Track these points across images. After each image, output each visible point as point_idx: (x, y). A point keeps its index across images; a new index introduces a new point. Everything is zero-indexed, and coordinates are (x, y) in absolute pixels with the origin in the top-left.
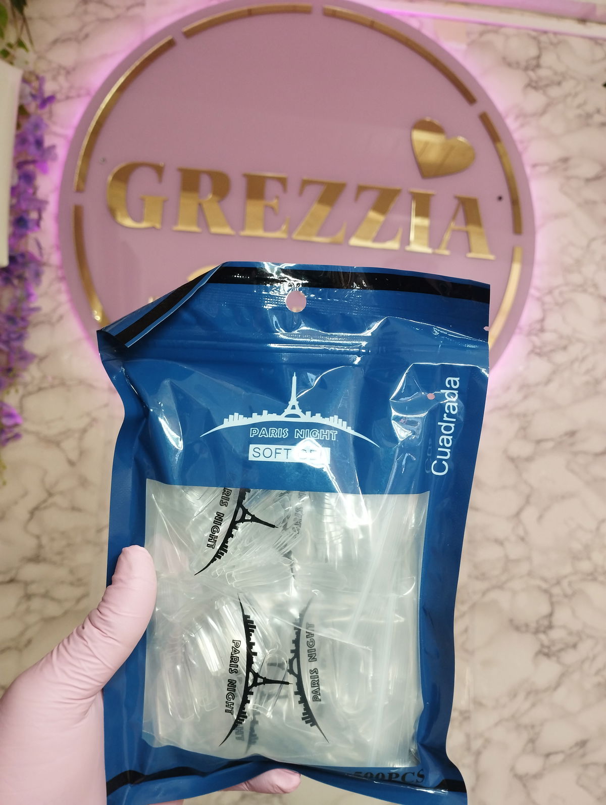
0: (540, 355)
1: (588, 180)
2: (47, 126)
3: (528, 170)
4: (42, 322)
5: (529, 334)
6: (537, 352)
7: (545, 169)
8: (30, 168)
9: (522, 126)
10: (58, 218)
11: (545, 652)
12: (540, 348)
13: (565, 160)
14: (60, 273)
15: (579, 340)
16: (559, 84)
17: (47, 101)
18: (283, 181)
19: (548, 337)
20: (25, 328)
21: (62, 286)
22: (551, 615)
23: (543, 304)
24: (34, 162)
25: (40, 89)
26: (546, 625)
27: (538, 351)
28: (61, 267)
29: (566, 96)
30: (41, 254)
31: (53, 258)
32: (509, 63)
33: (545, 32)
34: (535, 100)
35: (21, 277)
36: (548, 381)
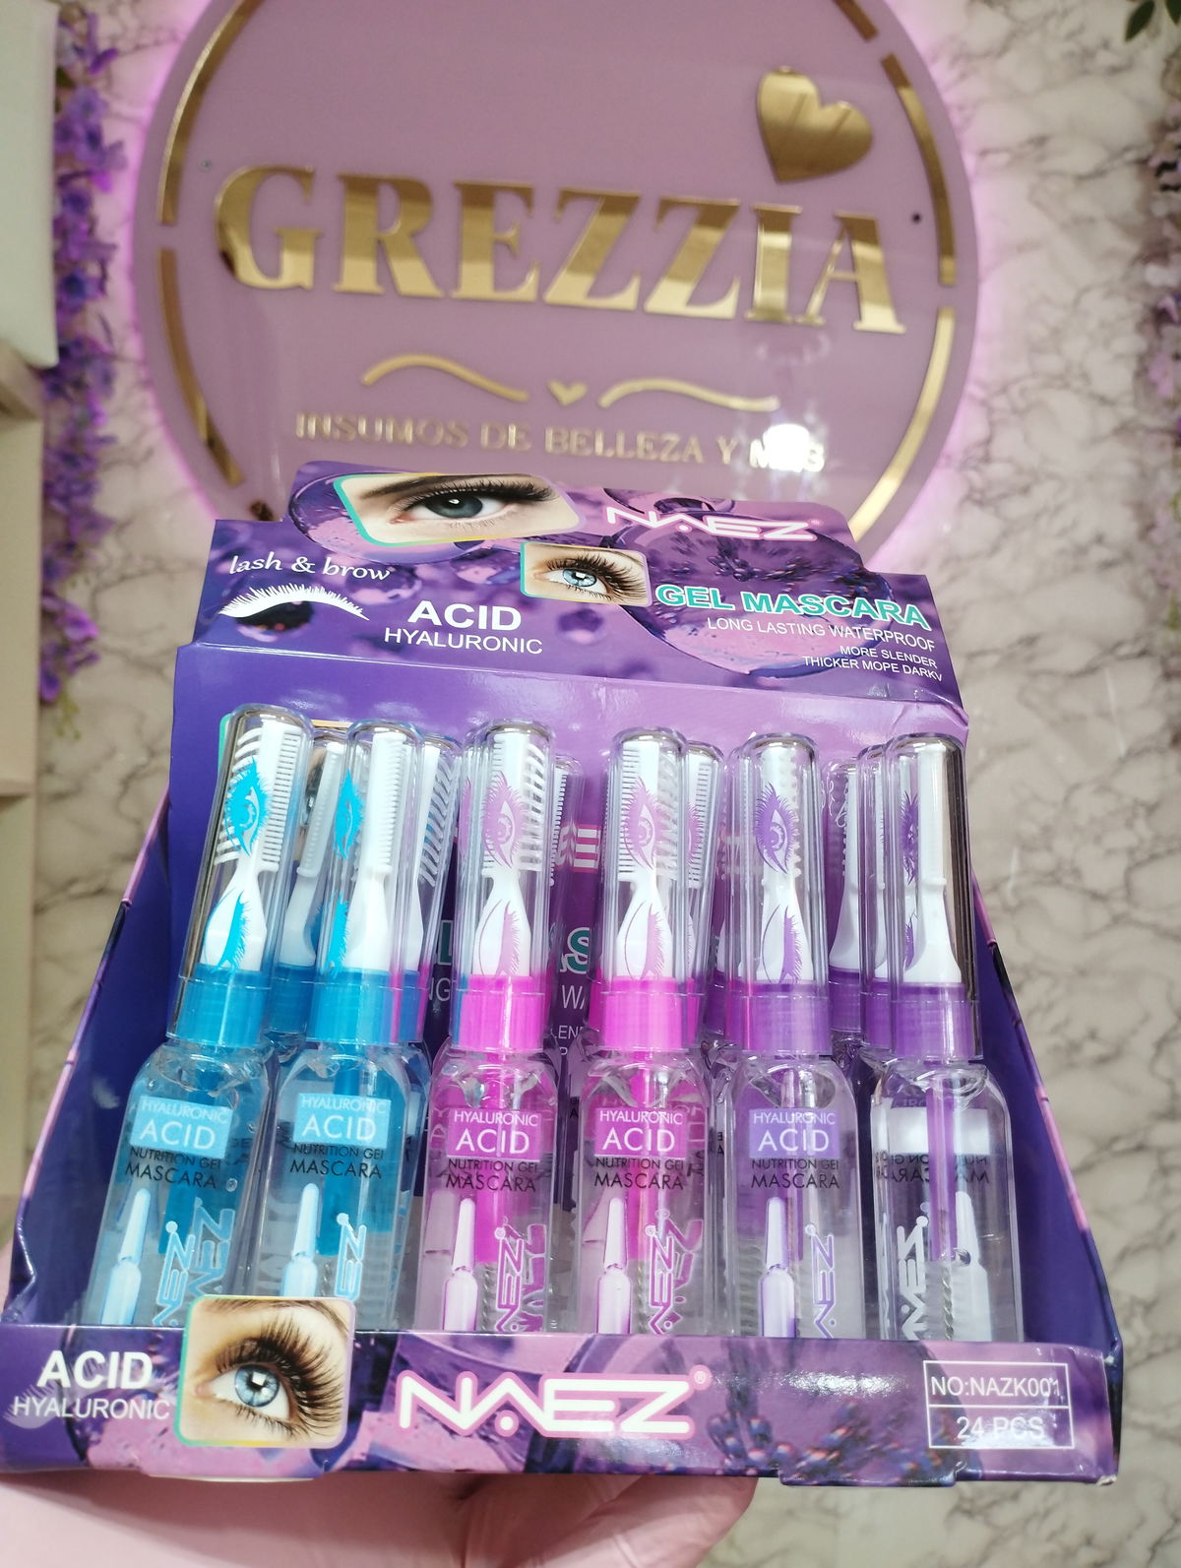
0: (981, 503)
1: (1081, 178)
2: (106, 105)
3: (970, 162)
4: (117, 462)
5: (964, 466)
6: (977, 498)
7: (1003, 158)
8: (81, 183)
9: (963, 76)
10: (134, 274)
12: (982, 492)
13: (1040, 141)
14: (143, 374)
15: (1052, 476)
17: (102, 59)
18: (526, 195)
19: (998, 470)
20: (92, 472)
21: (148, 397)
23: (990, 410)
24: (88, 174)
25: (89, 36)
27: (977, 496)
28: (144, 362)
29: (1047, 17)
30: (110, 340)
31: (130, 347)
35: (79, 384)
36: (995, 549)
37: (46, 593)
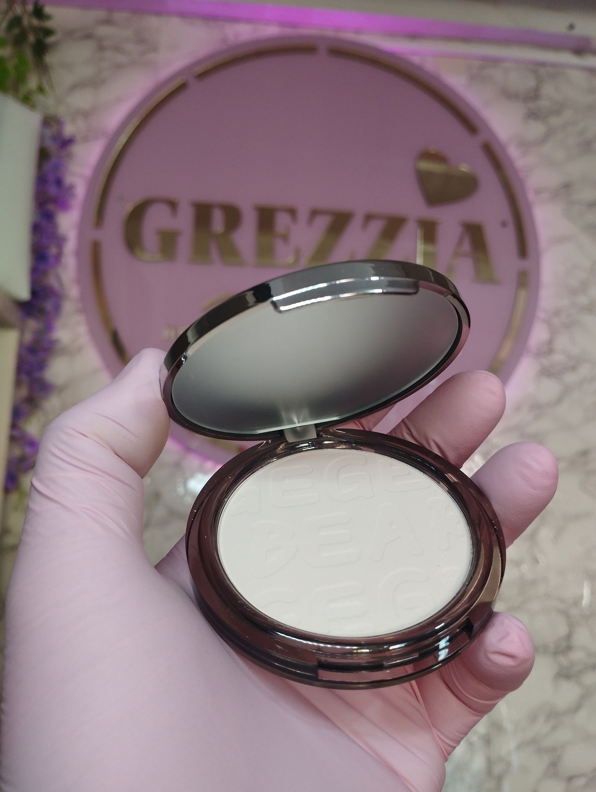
0: (549, 375)
1: (590, 205)
2: (67, 167)
3: (531, 196)
5: (538, 355)
7: (548, 195)
8: (51, 207)
9: (524, 154)
10: (78, 253)
11: (565, 674)
12: (549, 369)
13: (567, 186)
14: (80, 306)
15: (588, 360)
16: (558, 112)
17: (66, 143)
18: (292, 212)
19: (557, 358)
20: (46, 358)
21: (81, 318)
22: (569, 637)
23: (551, 325)
24: (54, 201)
25: (60, 132)
26: (565, 647)
27: (547, 371)
28: (80, 300)
29: (565, 125)
30: (61, 287)
31: (73, 292)
32: (509, 95)
33: (542, 64)
34: (536, 129)
35: (42, 310)
36: (559, 401)
37: (14, 426)
